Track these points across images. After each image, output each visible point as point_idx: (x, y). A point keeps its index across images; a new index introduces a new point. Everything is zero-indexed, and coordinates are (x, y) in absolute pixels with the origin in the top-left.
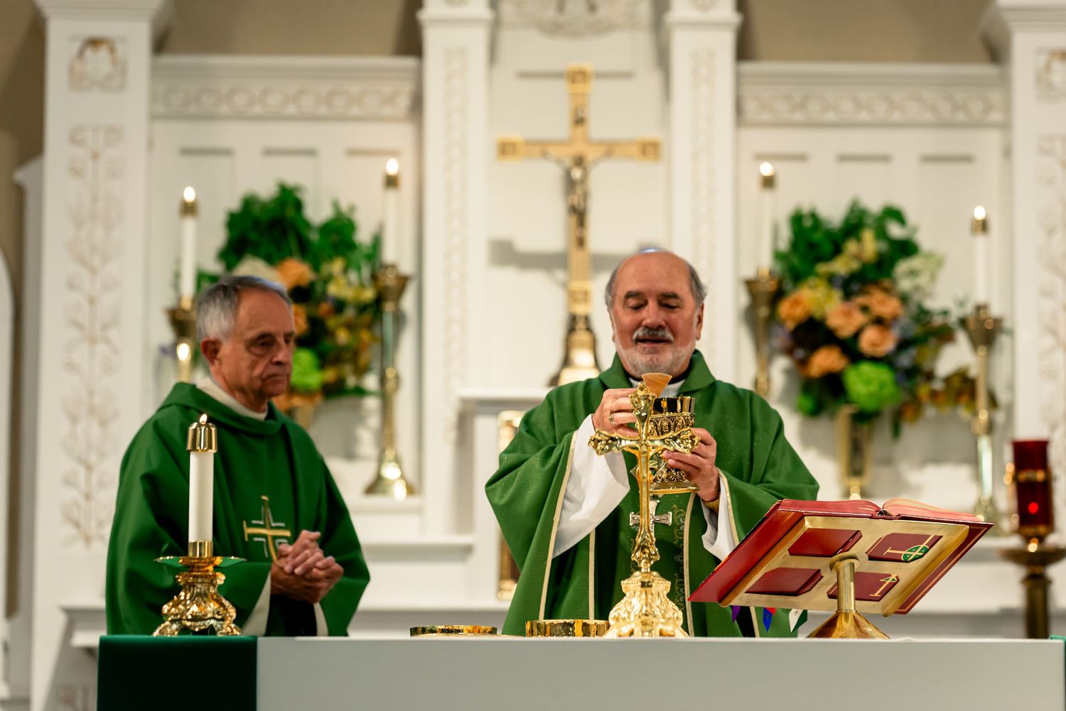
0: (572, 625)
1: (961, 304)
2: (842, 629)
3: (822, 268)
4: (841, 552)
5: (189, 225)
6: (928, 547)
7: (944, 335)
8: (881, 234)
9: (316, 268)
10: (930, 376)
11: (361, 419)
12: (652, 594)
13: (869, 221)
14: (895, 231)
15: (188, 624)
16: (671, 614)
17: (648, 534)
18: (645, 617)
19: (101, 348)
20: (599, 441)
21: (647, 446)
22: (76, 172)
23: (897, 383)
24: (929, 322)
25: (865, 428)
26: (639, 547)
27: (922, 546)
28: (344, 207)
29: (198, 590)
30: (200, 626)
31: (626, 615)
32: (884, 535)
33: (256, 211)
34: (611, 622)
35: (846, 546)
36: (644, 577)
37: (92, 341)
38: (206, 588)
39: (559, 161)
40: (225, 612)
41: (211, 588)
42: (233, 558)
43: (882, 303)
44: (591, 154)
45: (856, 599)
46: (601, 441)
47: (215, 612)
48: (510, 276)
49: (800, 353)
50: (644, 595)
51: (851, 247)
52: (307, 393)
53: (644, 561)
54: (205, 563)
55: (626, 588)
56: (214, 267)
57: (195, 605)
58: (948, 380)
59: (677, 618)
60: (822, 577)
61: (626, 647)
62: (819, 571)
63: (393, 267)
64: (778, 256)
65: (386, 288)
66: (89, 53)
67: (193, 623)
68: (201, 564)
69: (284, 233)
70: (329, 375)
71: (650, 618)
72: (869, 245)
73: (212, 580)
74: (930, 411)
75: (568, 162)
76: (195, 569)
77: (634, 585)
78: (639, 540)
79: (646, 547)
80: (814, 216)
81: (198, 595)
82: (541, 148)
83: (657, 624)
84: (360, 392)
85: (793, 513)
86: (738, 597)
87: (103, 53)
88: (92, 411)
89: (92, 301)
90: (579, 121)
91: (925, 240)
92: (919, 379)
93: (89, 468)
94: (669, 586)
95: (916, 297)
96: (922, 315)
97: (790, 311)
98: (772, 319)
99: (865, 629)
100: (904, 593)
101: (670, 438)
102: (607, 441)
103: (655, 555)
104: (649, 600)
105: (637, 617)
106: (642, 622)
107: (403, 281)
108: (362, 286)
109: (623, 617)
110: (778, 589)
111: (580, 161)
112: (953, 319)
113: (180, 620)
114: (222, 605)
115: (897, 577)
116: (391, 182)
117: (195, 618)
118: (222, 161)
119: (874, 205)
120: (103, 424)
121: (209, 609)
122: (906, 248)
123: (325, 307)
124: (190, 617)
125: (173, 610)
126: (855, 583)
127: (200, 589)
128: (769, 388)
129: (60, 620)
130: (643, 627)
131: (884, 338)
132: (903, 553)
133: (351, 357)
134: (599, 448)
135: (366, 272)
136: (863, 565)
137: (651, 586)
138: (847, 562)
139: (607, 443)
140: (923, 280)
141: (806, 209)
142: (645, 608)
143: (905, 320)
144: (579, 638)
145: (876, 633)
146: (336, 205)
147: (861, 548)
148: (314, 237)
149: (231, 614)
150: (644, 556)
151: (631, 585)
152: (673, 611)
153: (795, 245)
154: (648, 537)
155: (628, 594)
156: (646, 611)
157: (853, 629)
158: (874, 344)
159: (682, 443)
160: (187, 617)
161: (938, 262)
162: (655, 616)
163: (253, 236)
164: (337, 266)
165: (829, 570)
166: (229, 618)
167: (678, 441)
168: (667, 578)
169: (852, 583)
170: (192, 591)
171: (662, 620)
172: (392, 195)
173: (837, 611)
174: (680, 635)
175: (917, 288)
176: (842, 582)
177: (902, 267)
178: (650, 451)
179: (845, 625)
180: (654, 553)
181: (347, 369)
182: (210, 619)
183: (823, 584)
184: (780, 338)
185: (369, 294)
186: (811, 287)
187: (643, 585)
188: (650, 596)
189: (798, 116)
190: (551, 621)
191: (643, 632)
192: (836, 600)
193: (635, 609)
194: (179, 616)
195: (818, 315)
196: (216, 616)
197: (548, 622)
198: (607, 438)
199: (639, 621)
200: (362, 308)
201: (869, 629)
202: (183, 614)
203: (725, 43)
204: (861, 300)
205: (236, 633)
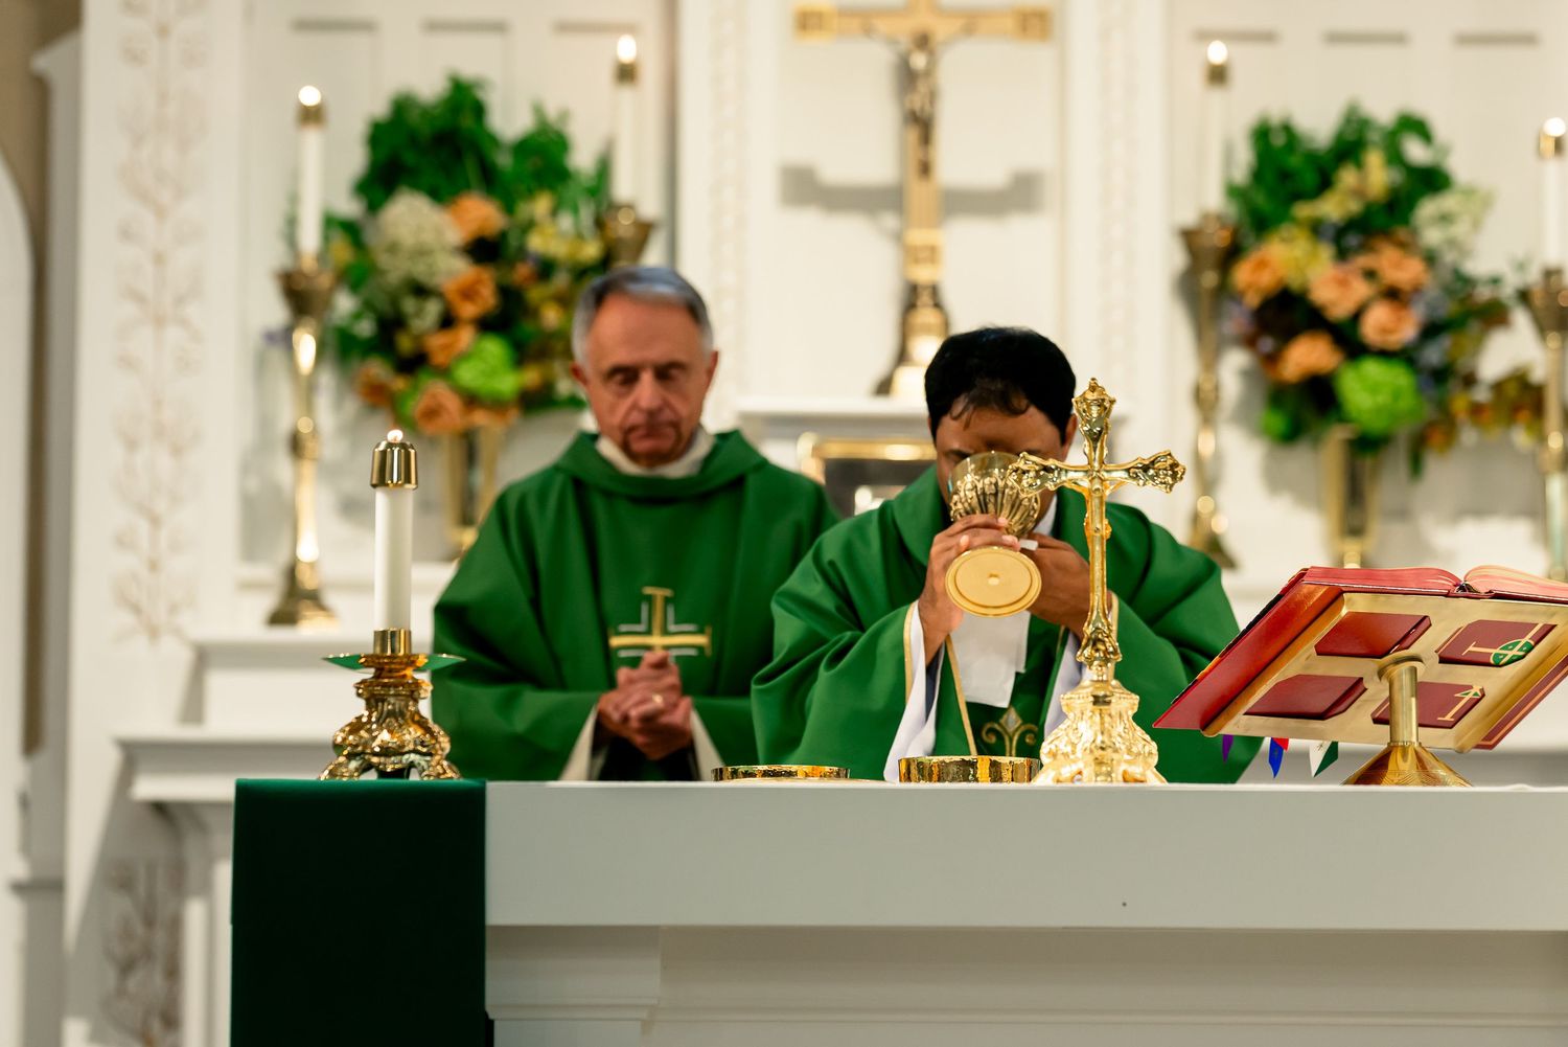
0: (973, 764)
1: (1521, 267)
2: (1399, 772)
3: (1304, 211)
4: (1396, 651)
5: (312, 139)
6: (1532, 643)
7: (1493, 315)
8: (1395, 157)
9: (509, 208)
10: (1470, 380)
12: (1110, 715)
13: (1374, 136)
14: (1416, 151)
15: (375, 760)
16: (1140, 746)
17: (1103, 621)
18: (1101, 752)
19: (173, 334)
20: (1024, 472)
21: (1102, 481)
22: (134, 57)
23: (1420, 390)
24: (1470, 296)
25: (1368, 462)
26: (1089, 640)
27: (1523, 641)
28: (552, 113)
29: (390, 707)
30: (394, 763)
31: (1069, 749)
32: (1464, 624)
33: (414, 118)
34: (1045, 758)
35: (1404, 641)
36: (1097, 688)
37: (159, 322)
38: (403, 703)
39: (891, 41)
40: (433, 742)
41: (411, 703)
42: (444, 656)
43: (1398, 266)
44: (941, 30)
45: (1419, 724)
46: (1028, 471)
47: (418, 742)
48: (810, 222)
49: (1267, 344)
50: (1098, 716)
51: (1347, 177)
52: (496, 405)
53: (1096, 663)
54: (401, 663)
55: (1067, 705)
56: (349, 207)
57: (385, 731)
58: (1498, 387)
59: (1150, 753)
60: (1366, 689)
61: (1068, 798)
62: (1361, 679)
63: (630, 207)
64: (1233, 192)
65: (619, 240)
67: (382, 759)
68: (393, 666)
69: (458, 154)
70: (531, 377)
71: (1109, 754)
72: (1376, 175)
73: (413, 692)
74: (1468, 436)
75: (905, 42)
76: (384, 674)
77: (1082, 701)
78: (1088, 630)
79: (1099, 640)
80: (1287, 129)
81: (391, 714)
82: (862, 20)
83: (1119, 762)
84: (575, 404)
85: (1324, 589)
86: (1233, 721)
88: (160, 432)
89: (159, 259)
91: (1460, 167)
92: (1453, 384)
93: (155, 521)
94: (1137, 702)
95: (1449, 257)
96: (1461, 284)
97: (1254, 276)
98: (1224, 292)
99: (1434, 771)
100: (1492, 715)
101: (1138, 468)
102: (1037, 472)
103: (1115, 653)
104: (1106, 725)
105: (1088, 751)
106: (1096, 759)
107: (645, 230)
108: (580, 236)
109: (1065, 751)
110: (1295, 709)
111: (923, 42)
112: (1507, 291)
113: (363, 753)
114: (429, 731)
115: (1482, 690)
116: (626, 74)
117: (386, 751)
118: (359, 42)
119: (1383, 111)
120: (177, 451)
121: (407, 737)
122: (1432, 180)
123: (522, 271)
124: (377, 749)
125: (351, 738)
126: (1417, 699)
127: (394, 705)
128: (1217, 398)
129: (112, 759)
130: (1097, 768)
131: (1399, 319)
132: (1494, 651)
133: (563, 349)
134: (1024, 483)
135: (586, 214)
136: (1432, 671)
137: (1109, 703)
138: (1405, 666)
139: (1037, 476)
140: (1460, 230)
141: (1276, 116)
142: (1100, 738)
143: (1432, 291)
144: (985, 784)
145: (1450, 778)
146: (538, 111)
147: (1427, 645)
148: (504, 161)
149: (443, 745)
150: (1097, 655)
151: (1079, 702)
152: (1144, 742)
153: (1258, 175)
154: (1103, 624)
155: (1071, 715)
156: (1103, 742)
157: (1414, 771)
158: (1385, 331)
159: (1157, 475)
160: (373, 749)
161: (1482, 201)
162: (1116, 751)
163: (409, 158)
164: (541, 205)
165: (1376, 678)
166: (440, 752)
167: (1151, 472)
168: (1133, 691)
169: (1414, 700)
170: (380, 708)
171: (1127, 757)
172: (626, 94)
173: (1389, 744)
174: (1155, 781)
175: (1452, 243)
176: (1397, 697)
177: (1427, 209)
178: (1106, 488)
179: (1401, 765)
180: (1111, 649)
181: (558, 367)
182: (409, 752)
183: (1366, 701)
184: (1235, 321)
185: (591, 251)
186: (1283, 240)
187: (1097, 700)
188: (1107, 719)
190: (941, 758)
191: (1097, 775)
192: (1387, 727)
193: (1083, 739)
194: (360, 748)
195: (1295, 283)
196: (420, 748)
197: (935, 759)
198: (1037, 468)
199: (1090, 758)
200: (581, 272)
201: (1441, 772)
202: (366, 745)
204: (1363, 261)
205: (452, 776)
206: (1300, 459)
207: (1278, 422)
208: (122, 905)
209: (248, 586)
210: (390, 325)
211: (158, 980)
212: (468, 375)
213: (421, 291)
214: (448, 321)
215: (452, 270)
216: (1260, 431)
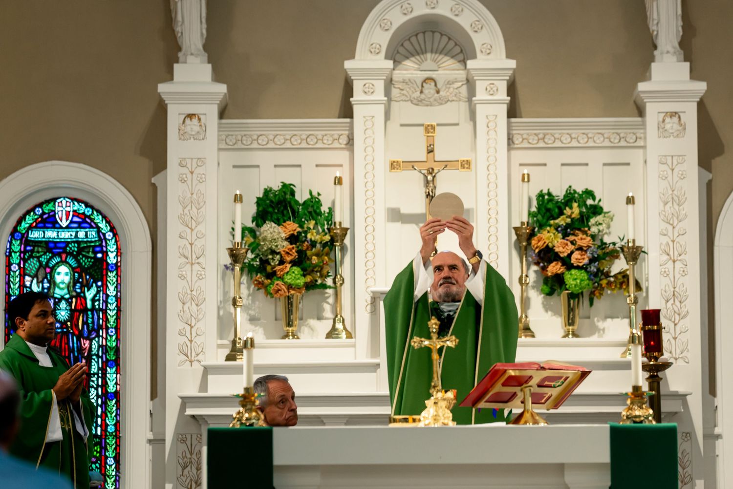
0: (407, 419)
1: (621, 239)
3: (553, 222)
4: (525, 384)
5: (239, 206)
6: (564, 381)
7: (613, 255)
8: (584, 204)
9: (301, 225)
10: (607, 275)
11: (325, 300)
13: (576, 197)
14: (590, 202)
15: (244, 422)
16: (447, 414)
19: (196, 267)
21: (436, 344)
22: (183, 181)
23: (589, 279)
24: (606, 248)
27: (561, 381)
28: (315, 193)
29: (248, 407)
30: (249, 422)
31: (427, 416)
32: (543, 377)
33: (271, 195)
36: (435, 400)
37: (192, 264)
38: (251, 406)
41: (253, 406)
43: (582, 239)
45: (532, 403)
46: (417, 342)
49: (542, 264)
50: (435, 407)
51: (567, 211)
52: (298, 288)
53: (435, 393)
56: (251, 224)
57: (247, 414)
58: (616, 276)
60: (518, 395)
61: (427, 430)
62: (516, 392)
63: (339, 223)
64: (530, 214)
65: (336, 235)
66: (188, 121)
67: (246, 421)
69: (285, 207)
70: (308, 279)
71: (438, 418)
72: (575, 210)
74: (608, 292)
79: (435, 387)
80: (549, 194)
81: (248, 409)
82: (412, 165)
83: (441, 420)
84: (324, 286)
85: (502, 369)
86: (481, 404)
87: (195, 121)
88: (192, 298)
89: (191, 244)
90: (431, 151)
91: (605, 206)
92: (602, 276)
93: (191, 327)
94: (446, 403)
95: (600, 236)
96: (603, 245)
97: (537, 243)
98: (528, 247)
99: (537, 420)
104: (437, 410)
105: (432, 416)
107: (345, 231)
108: (324, 234)
110: (499, 400)
112: (617, 247)
113: (241, 420)
114: (258, 414)
115: (551, 394)
116: (339, 181)
117: (247, 419)
118: (254, 171)
119: (580, 189)
122: (596, 210)
123: (306, 245)
124: (245, 419)
129: (178, 402)
130: (435, 421)
131: (583, 257)
132: (553, 383)
133: (319, 269)
136: (535, 390)
138: (528, 388)
139: (419, 343)
140: (603, 227)
141: (545, 191)
142: (435, 413)
143: (594, 248)
144: (411, 424)
145: (540, 419)
146: (311, 193)
147: (534, 382)
148: (300, 208)
150: (435, 390)
151: (430, 403)
153: (539, 209)
157: (530, 417)
158: (578, 259)
161: (611, 217)
162: (440, 416)
163: (270, 209)
164: (312, 223)
165: (520, 392)
169: (530, 398)
171: (443, 418)
172: (338, 188)
173: (524, 409)
175: (600, 231)
176: (526, 397)
177: (593, 220)
178: (437, 346)
179: (526, 417)
180: (439, 389)
181: (317, 275)
182: (253, 419)
183: (518, 398)
184: (532, 256)
185: (327, 238)
186: (547, 231)
187: (435, 403)
188: (437, 408)
189: (541, 144)
190: (399, 417)
191: (434, 423)
192: (524, 405)
193: (431, 413)
195: (550, 245)
196: (256, 418)
199: (433, 418)
200: (324, 245)
202: (242, 418)
203: (503, 109)
204: (572, 238)
205: (265, 426)
206: (553, 300)
207: (547, 289)
208: (183, 447)
209: (220, 346)
210: (264, 262)
211: (195, 471)
212: (288, 279)
213: (273, 252)
214: (282, 262)
215: (283, 246)
216: (542, 291)
